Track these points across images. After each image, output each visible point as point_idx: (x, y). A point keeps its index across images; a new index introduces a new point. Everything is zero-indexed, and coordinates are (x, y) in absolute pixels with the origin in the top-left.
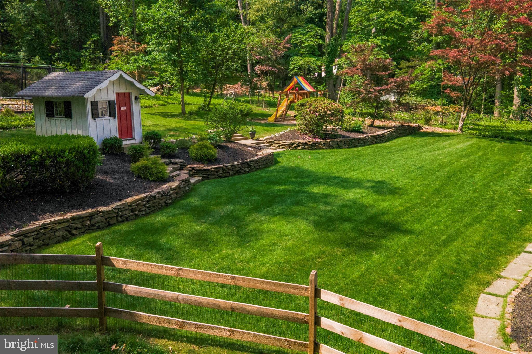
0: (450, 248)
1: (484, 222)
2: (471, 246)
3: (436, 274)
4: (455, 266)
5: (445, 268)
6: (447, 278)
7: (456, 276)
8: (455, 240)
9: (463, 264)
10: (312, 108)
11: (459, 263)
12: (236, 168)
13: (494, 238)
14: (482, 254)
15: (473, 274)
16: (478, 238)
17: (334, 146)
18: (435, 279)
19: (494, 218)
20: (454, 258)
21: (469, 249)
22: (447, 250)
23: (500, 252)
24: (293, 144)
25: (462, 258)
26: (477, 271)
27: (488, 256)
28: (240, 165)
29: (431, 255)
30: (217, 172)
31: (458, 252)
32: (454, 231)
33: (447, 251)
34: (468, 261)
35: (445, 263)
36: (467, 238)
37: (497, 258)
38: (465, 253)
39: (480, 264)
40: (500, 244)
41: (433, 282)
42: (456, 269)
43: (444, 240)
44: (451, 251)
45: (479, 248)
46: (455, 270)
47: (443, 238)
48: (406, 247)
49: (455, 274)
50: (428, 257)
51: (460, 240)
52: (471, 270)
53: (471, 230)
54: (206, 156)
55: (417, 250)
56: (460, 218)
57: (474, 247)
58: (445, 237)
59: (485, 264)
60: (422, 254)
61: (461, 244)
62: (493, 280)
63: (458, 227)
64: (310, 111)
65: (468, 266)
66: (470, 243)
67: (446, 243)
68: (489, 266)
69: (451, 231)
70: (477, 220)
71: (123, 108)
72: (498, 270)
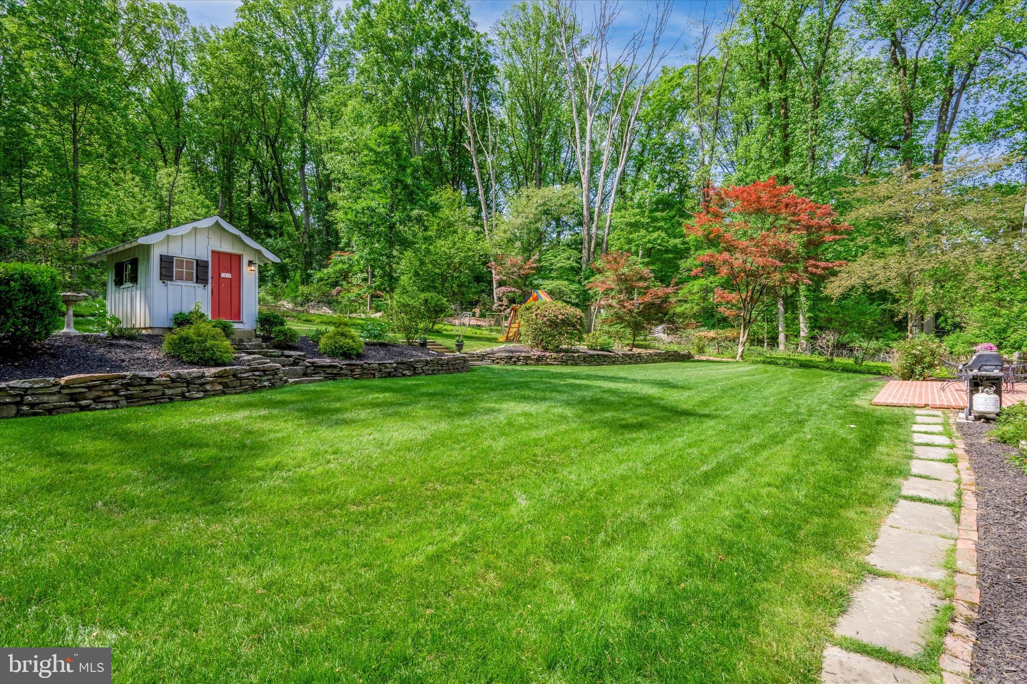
0: (719, 488)
1: (789, 441)
2: (770, 485)
3: (670, 563)
4: (729, 536)
5: (700, 540)
6: (703, 576)
7: (730, 566)
8: (731, 472)
9: (751, 529)
10: (539, 311)
11: (740, 527)
12: (386, 368)
13: (820, 468)
14: (797, 503)
15: (783, 561)
16: (784, 469)
17: (569, 362)
18: (662, 578)
19: (809, 437)
20: (727, 513)
21: (764, 491)
22: (710, 493)
23: (843, 497)
24: (512, 357)
25: (748, 512)
26: (796, 552)
27: (816, 507)
28: (395, 365)
29: (669, 504)
30: (352, 371)
31: (738, 499)
32: (730, 457)
33: (711, 496)
34: (764, 519)
35: (701, 526)
36: (759, 469)
37: (842, 512)
38: (755, 499)
39: (800, 528)
40: (837, 481)
41: (653, 589)
42: (731, 545)
43: (706, 473)
44: (721, 495)
45: (789, 489)
46: (729, 548)
47: (705, 468)
48: (612, 487)
49: (728, 560)
50: (659, 510)
51: (742, 471)
52: (777, 548)
53: (765, 454)
54: (341, 347)
55: (636, 492)
56: (742, 437)
57: (777, 487)
58: (710, 467)
59: (813, 529)
60: (646, 501)
61: (746, 481)
62: (850, 582)
63: (738, 450)
64: (536, 315)
65: (767, 536)
66: (766, 479)
67: (708, 479)
68: (826, 535)
69: (722, 456)
70: (776, 440)
71: (226, 275)
72: (858, 548)
